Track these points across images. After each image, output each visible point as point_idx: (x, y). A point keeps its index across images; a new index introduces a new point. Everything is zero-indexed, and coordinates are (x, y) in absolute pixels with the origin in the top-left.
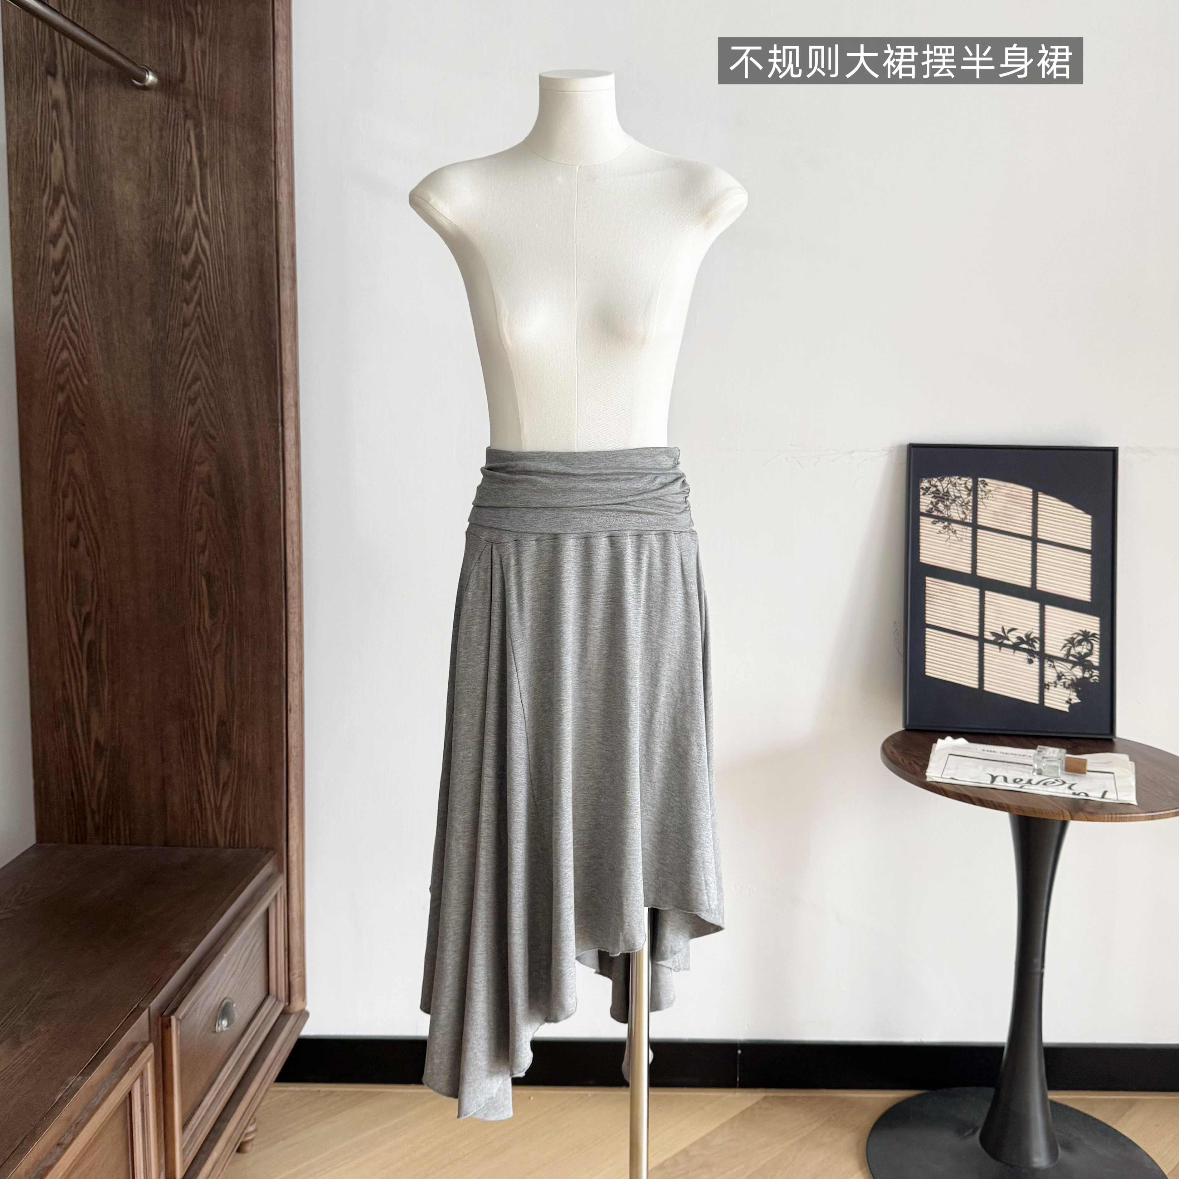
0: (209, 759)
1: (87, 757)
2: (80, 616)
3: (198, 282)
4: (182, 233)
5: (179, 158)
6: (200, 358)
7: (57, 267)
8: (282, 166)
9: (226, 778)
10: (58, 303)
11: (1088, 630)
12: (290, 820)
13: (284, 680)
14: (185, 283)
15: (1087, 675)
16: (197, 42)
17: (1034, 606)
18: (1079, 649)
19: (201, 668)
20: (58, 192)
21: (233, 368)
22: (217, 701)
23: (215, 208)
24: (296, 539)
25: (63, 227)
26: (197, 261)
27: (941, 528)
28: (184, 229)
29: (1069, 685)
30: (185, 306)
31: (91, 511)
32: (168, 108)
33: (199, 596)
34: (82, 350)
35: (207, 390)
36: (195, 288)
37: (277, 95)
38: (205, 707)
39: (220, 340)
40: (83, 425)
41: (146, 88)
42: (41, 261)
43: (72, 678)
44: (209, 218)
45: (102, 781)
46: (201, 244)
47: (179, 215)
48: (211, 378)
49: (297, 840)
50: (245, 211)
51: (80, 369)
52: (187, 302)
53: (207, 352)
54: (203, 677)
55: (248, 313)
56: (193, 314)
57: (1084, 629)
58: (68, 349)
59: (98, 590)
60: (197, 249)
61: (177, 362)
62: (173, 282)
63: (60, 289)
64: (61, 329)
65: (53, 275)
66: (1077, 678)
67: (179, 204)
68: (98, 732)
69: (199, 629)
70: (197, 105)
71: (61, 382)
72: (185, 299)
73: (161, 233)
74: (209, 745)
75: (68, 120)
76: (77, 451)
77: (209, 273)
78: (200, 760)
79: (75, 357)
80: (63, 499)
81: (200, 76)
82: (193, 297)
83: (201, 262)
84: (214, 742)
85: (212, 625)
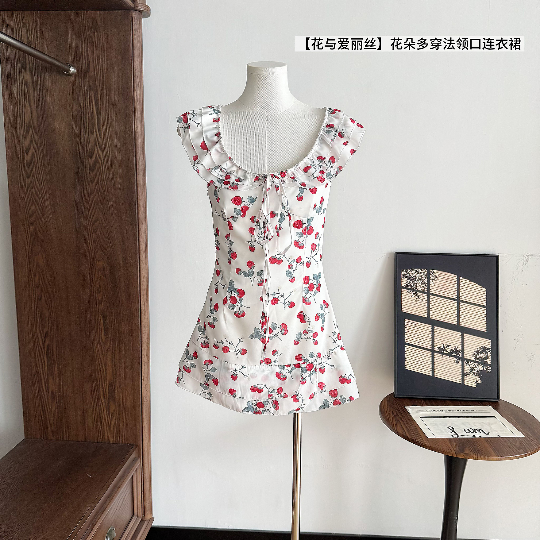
0: (105, 402)
1: (48, 399)
2: (43, 332)
3: (97, 172)
4: (89, 148)
5: (87, 110)
6: (98, 209)
7: (29, 165)
8: (138, 114)
9: (113, 411)
10: (29, 182)
12: (143, 432)
13: (140, 365)
14: (91, 172)
16: (95, 51)
19: (100, 359)
20: (28, 128)
21: (115, 215)
22: (108, 374)
23: (105, 135)
24: (146, 297)
25: (31, 144)
26: (96, 162)
28: (90, 146)
30: (91, 184)
31: (47, 283)
32: (81, 84)
33: (99, 325)
34: (42, 205)
35: (102, 225)
36: (96, 175)
37: (135, 78)
38: (102, 377)
39: (108, 201)
40: (43, 242)
41: (70, 75)
42: (21, 161)
43: (40, 362)
44: (102, 140)
45: (55, 411)
46: (98, 153)
47: (88, 139)
48: (104, 219)
49: (147, 441)
50: (120, 137)
51: (41, 214)
52: (92, 182)
53: (102, 207)
54: (101, 363)
55: (122, 188)
56: (95, 188)
58: (35, 204)
59: (51, 320)
60: (96, 155)
61: (87, 212)
62: (85, 172)
63: (31, 175)
64: (31, 195)
65: (27, 168)
67: (87, 133)
68: (52, 388)
69: (99, 340)
70: (96, 83)
71: (32, 221)
72: (91, 180)
73: (78, 148)
74: (105, 395)
75: (33, 92)
76: (40, 254)
77: (102, 166)
78: (101, 402)
79: (38, 208)
80: (34, 278)
81: (96, 68)
82: (94, 180)
83: (98, 162)
84: (107, 394)
85: (105, 339)
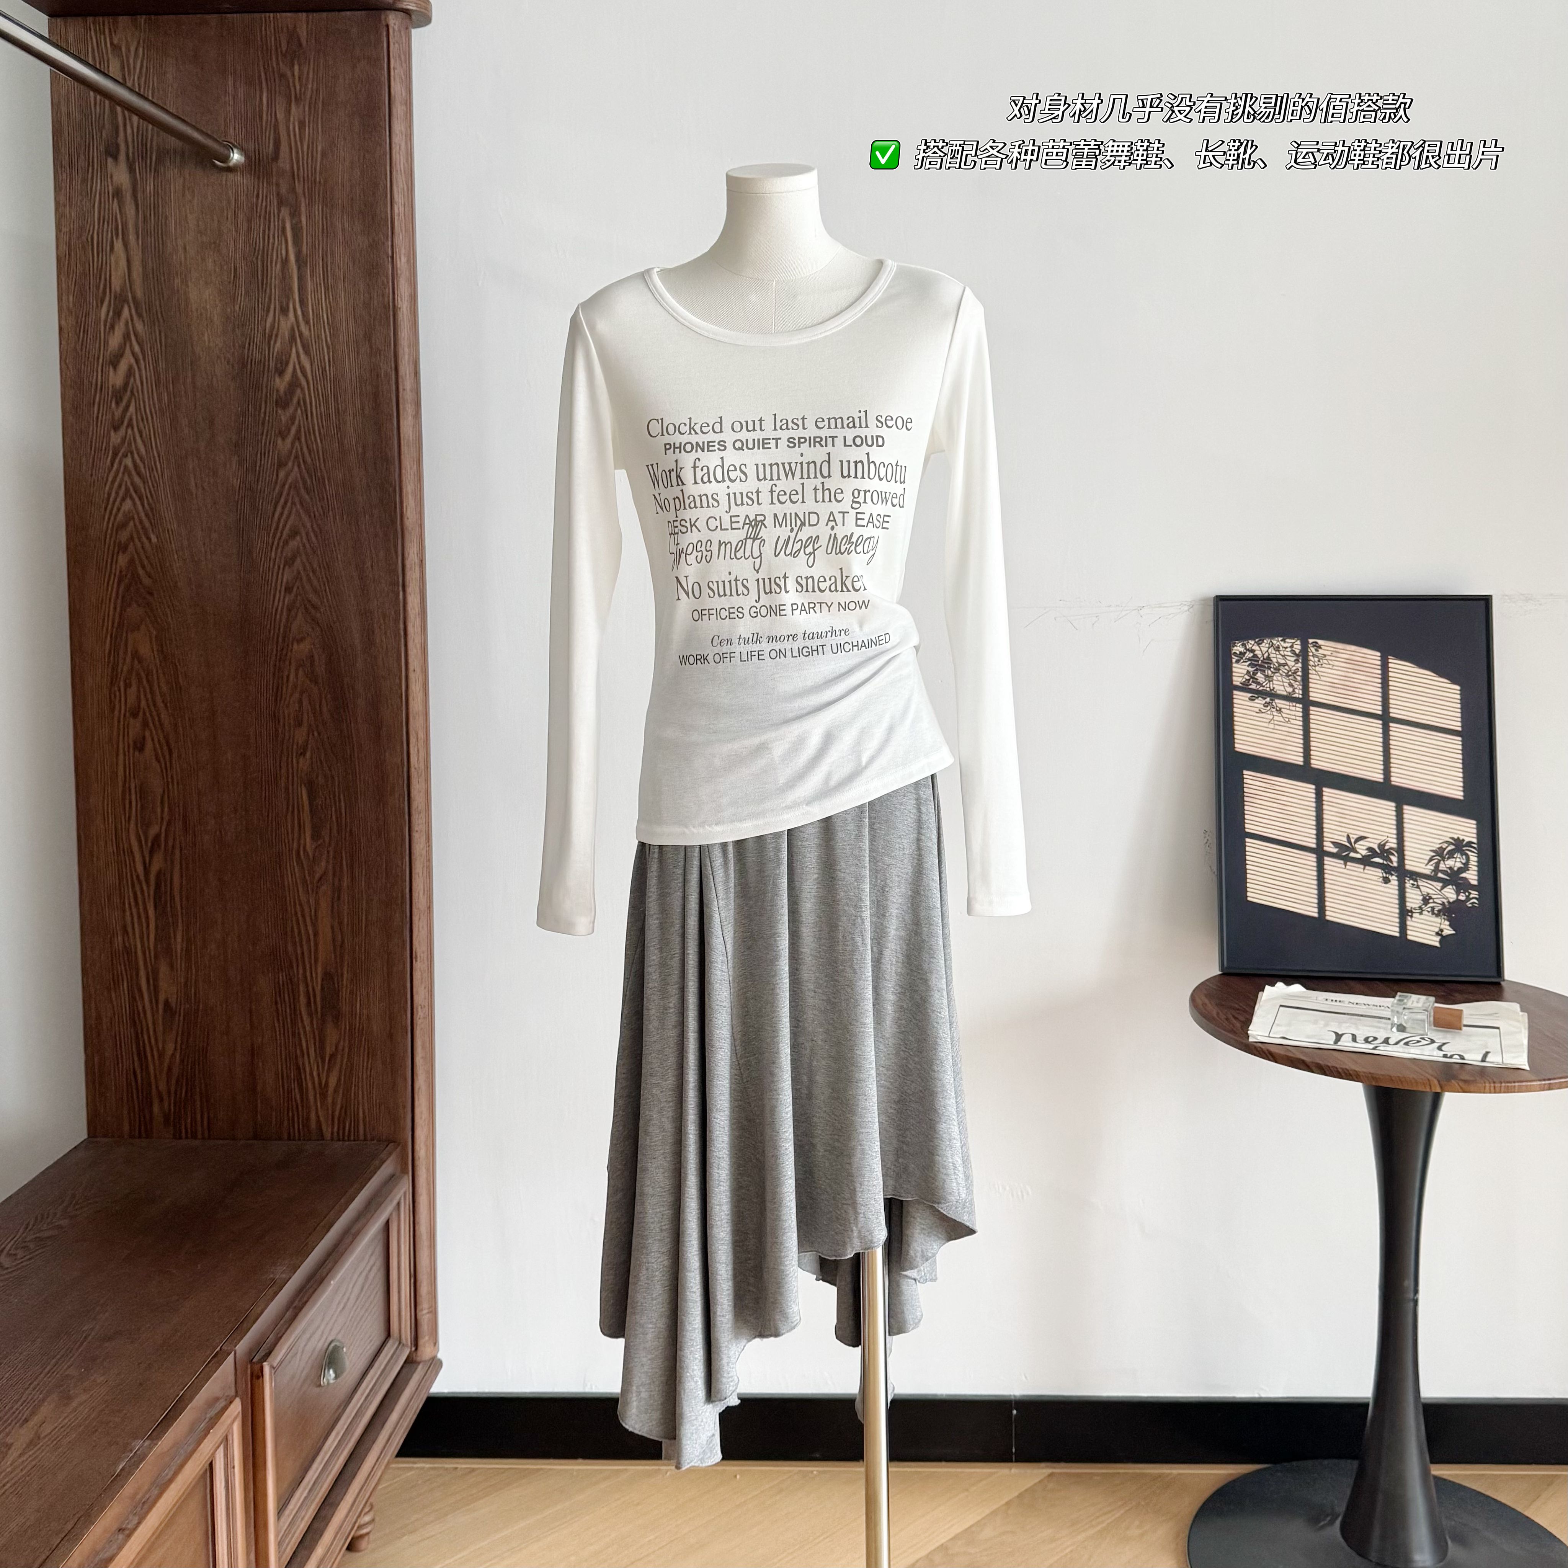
0: (312, 1024)
1: (154, 1024)
2: (146, 837)
4: (276, 350)
5: (272, 256)
6: (298, 506)
7: (118, 396)
8: (402, 262)
9: (333, 1049)
10: (119, 440)
11: (1461, 838)
12: (416, 1102)
13: (408, 919)
14: (280, 412)
15: (1462, 897)
16: (294, 111)
17: (1387, 808)
18: (1450, 863)
19: (301, 905)
20: (120, 300)
21: (341, 519)
22: (321, 947)
23: (317, 316)
24: (421, 735)
25: (125, 345)
26: (294, 384)
27: (1262, 706)
28: (278, 345)
29: (1439, 911)
30: (279, 441)
31: (161, 705)
32: (258, 192)
33: (298, 810)
34: (150, 500)
35: (308, 546)
36: (293, 419)
37: (394, 173)
38: (306, 954)
39: (324, 485)
40: (151, 594)
41: (230, 170)
42: (98, 389)
43: (136, 920)
44: (310, 329)
45: (173, 1055)
46: (299, 363)
47: (273, 326)
48: (314, 530)
49: (426, 1129)
50: (356, 320)
51: (147, 524)
52: (283, 435)
53: (308, 499)
54: (304, 917)
55: (360, 450)
56: (291, 452)
57: (1456, 837)
58: (132, 498)
59: (170, 805)
60: (295, 368)
61: (270, 511)
62: (265, 412)
63: (122, 422)
64: (123, 473)
65: (113, 405)
66: (1449, 902)
67: (272, 313)
68: (168, 990)
69: (298, 854)
70: (294, 188)
71: (123, 541)
72: (280, 433)
73: (249, 349)
74: (312, 1004)
75: (133, 212)
76: (143, 627)
77: (311, 398)
78: (300, 1024)
79: (140, 508)
80: (125, 690)
81: (297, 152)
82: (289, 430)
83: (300, 385)
84: (318, 999)
85: (315, 851)
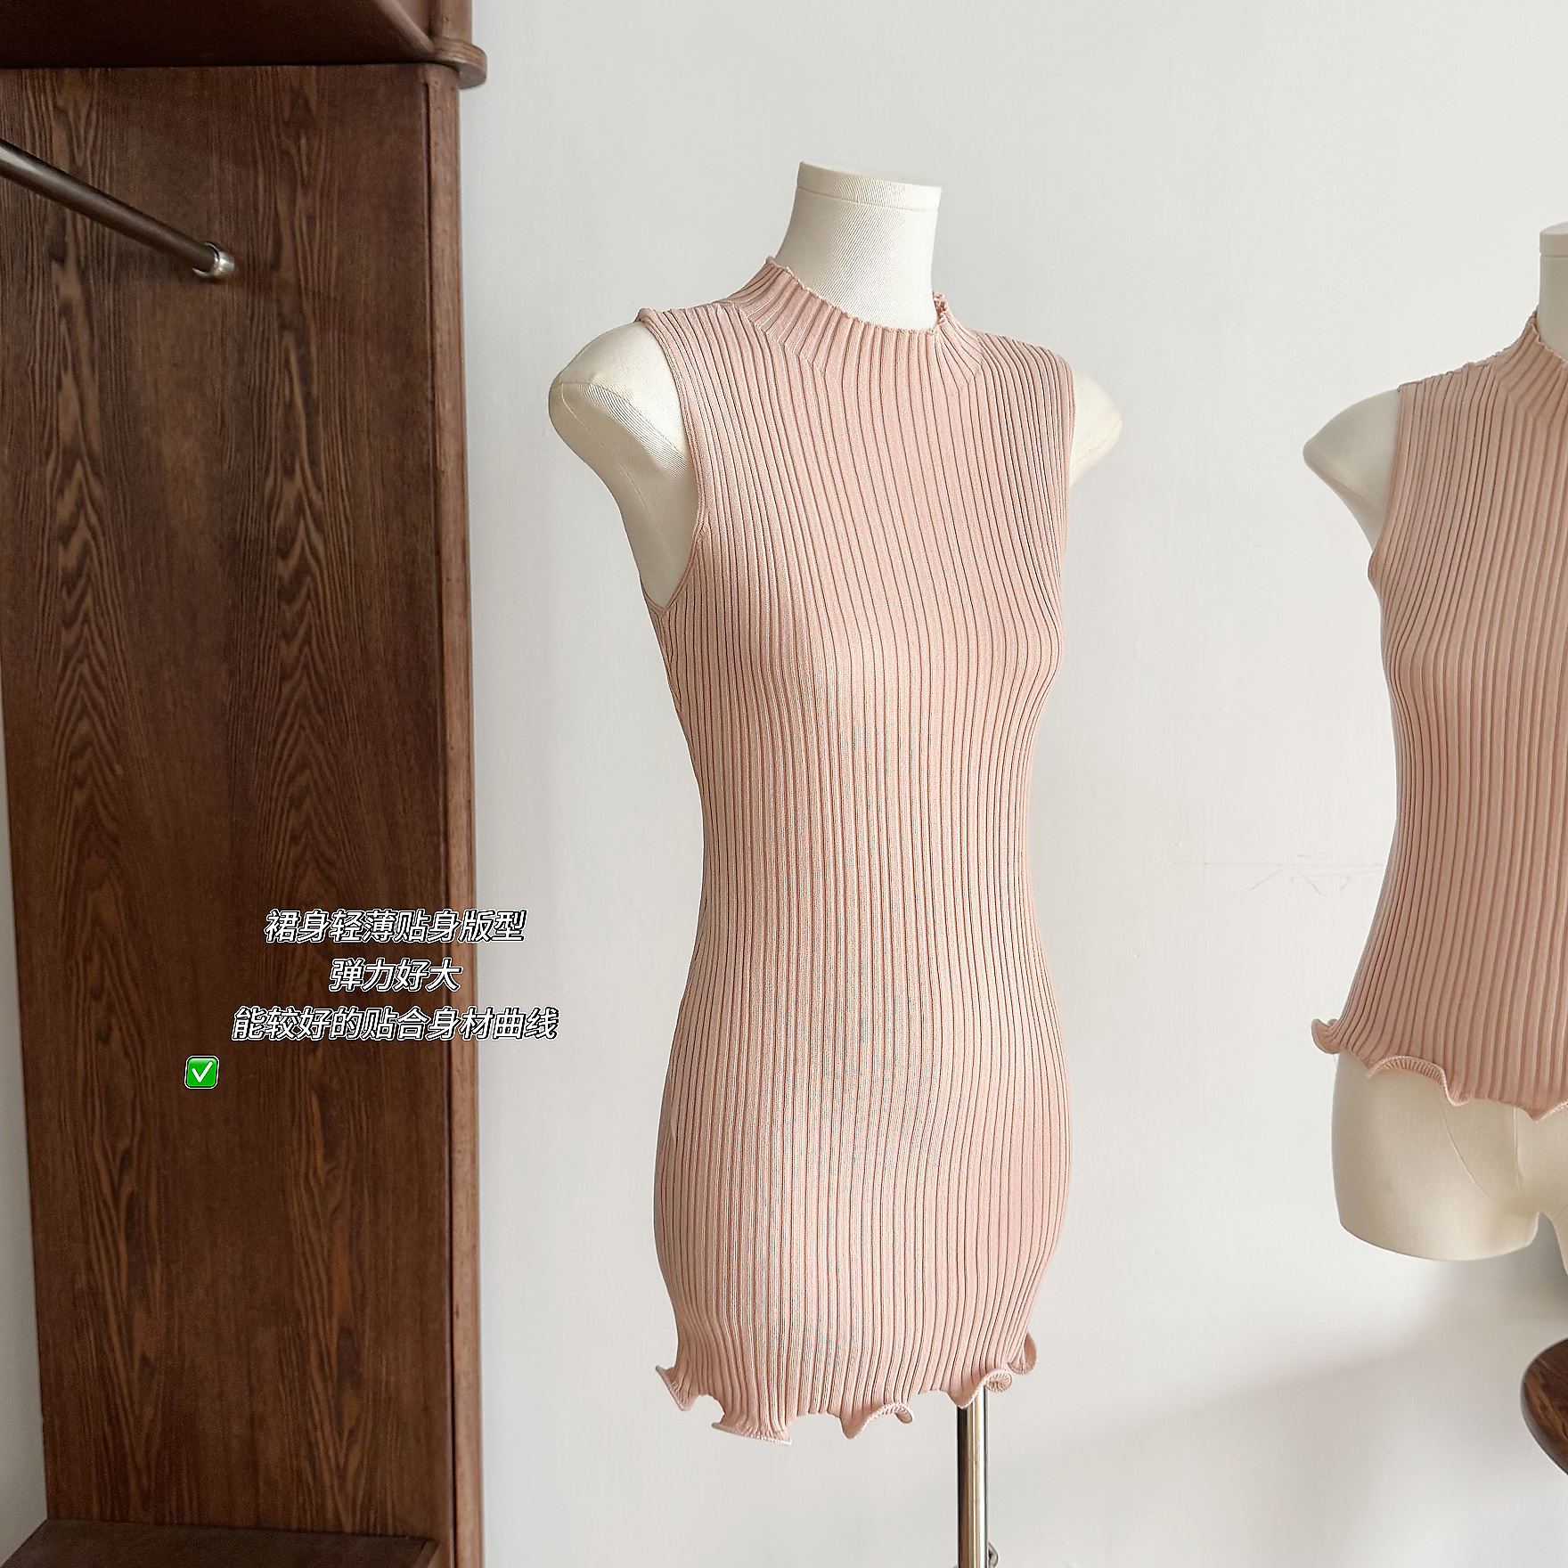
0: (326, 1390)
1: (129, 1385)
2: (114, 1152)
3: (305, 605)
4: (278, 522)
5: (272, 397)
6: (308, 731)
7: (70, 582)
8: (446, 408)
9: (354, 1422)
10: (72, 641)
12: (459, 1492)
13: (447, 1264)
14: (284, 606)
16: (300, 201)
19: (311, 1243)
20: (71, 456)
21: (365, 748)
22: (337, 1297)
23: (333, 479)
25: (79, 512)
26: (302, 571)
28: (281, 517)
30: (283, 645)
31: (130, 984)
32: (253, 311)
33: (307, 1124)
34: (114, 719)
35: (320, 782)
36: (301, 615)
37: (436, 289)
38: (318, 1305)
39: (342, 702)
40: (116, 842)
41: (215, 280)
42: (45, 571)
43: (103, 1253)
44: (323, 497)
45: (153, 1421)
46: (310, 542)
47: (273, 494)
48: (329, 764)
49: (471, 1523)
51: (110, 751)
52: (288, 638)
53: (320, 721)
54: (314, 1256)
55: (390, 657)
56: (298, 660)
58: (89, 717)
59: (142, 1112)
60: (303, 549)
61: (270, 738)
62: (264, 606)
63: (76, 617)
64: (79, 684)
65: (64, 593)
68: (145, 1342)
69: (306, 1180)
70: (301, 308)
71: (79, 772)
72: (284, 634)
73: (242, 523)
74: (326, 1368)
75: (87, 336)
76: (106, 885)
77: (324, 587)
78: (312, 1392)
79: (100, 730)
80: (85, 965)
81: (305, 259)
82: (296, 631)
83: (309, 571)
84: (334, 1362)
85: (329, 1172)
